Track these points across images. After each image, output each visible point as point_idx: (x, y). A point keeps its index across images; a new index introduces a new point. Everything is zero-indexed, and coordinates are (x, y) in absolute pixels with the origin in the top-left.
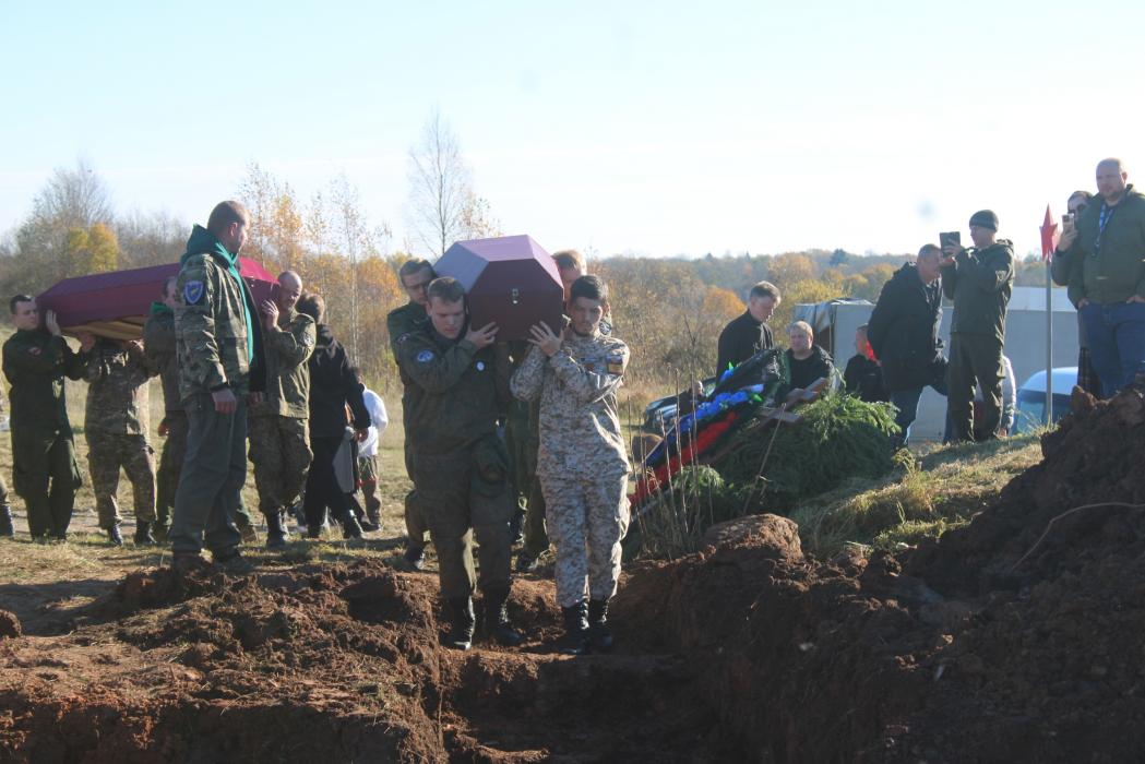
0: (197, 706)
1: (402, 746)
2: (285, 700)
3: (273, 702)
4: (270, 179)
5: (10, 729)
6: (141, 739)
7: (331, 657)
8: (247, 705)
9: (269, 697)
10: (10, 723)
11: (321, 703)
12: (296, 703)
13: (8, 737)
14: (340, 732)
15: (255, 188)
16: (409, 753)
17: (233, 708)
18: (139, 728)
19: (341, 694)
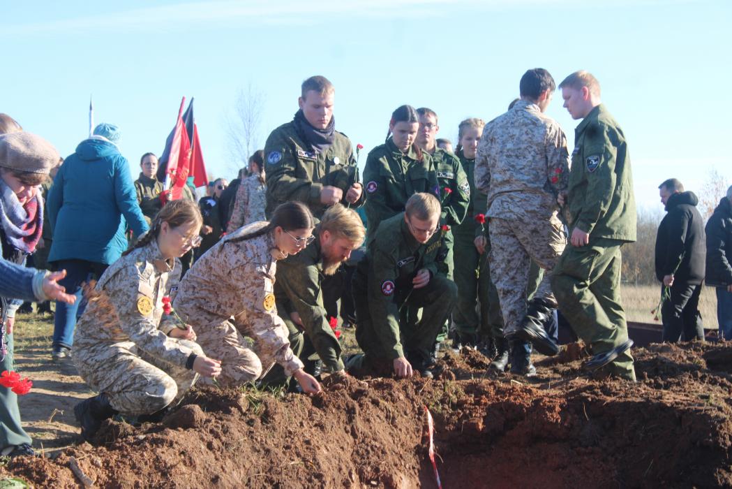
0: (590, 399)
1: (721, 428)
2: (647, 399)
3: (639, 400)
4: (724, 181)
5: (471, 404)
6: (552, 416)
7: (685, 383)
8: (622, 400)
9: (637, 397)
10: (471, 401)
11: (670, 401)
12: (654, 401)
13: (469, 409)
14: (680, 418)
15: (714, 187)
16: (725, 434)
17: (613, 402)
18: (552, 409)
19: (685, 398)
